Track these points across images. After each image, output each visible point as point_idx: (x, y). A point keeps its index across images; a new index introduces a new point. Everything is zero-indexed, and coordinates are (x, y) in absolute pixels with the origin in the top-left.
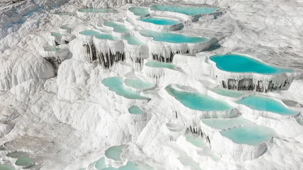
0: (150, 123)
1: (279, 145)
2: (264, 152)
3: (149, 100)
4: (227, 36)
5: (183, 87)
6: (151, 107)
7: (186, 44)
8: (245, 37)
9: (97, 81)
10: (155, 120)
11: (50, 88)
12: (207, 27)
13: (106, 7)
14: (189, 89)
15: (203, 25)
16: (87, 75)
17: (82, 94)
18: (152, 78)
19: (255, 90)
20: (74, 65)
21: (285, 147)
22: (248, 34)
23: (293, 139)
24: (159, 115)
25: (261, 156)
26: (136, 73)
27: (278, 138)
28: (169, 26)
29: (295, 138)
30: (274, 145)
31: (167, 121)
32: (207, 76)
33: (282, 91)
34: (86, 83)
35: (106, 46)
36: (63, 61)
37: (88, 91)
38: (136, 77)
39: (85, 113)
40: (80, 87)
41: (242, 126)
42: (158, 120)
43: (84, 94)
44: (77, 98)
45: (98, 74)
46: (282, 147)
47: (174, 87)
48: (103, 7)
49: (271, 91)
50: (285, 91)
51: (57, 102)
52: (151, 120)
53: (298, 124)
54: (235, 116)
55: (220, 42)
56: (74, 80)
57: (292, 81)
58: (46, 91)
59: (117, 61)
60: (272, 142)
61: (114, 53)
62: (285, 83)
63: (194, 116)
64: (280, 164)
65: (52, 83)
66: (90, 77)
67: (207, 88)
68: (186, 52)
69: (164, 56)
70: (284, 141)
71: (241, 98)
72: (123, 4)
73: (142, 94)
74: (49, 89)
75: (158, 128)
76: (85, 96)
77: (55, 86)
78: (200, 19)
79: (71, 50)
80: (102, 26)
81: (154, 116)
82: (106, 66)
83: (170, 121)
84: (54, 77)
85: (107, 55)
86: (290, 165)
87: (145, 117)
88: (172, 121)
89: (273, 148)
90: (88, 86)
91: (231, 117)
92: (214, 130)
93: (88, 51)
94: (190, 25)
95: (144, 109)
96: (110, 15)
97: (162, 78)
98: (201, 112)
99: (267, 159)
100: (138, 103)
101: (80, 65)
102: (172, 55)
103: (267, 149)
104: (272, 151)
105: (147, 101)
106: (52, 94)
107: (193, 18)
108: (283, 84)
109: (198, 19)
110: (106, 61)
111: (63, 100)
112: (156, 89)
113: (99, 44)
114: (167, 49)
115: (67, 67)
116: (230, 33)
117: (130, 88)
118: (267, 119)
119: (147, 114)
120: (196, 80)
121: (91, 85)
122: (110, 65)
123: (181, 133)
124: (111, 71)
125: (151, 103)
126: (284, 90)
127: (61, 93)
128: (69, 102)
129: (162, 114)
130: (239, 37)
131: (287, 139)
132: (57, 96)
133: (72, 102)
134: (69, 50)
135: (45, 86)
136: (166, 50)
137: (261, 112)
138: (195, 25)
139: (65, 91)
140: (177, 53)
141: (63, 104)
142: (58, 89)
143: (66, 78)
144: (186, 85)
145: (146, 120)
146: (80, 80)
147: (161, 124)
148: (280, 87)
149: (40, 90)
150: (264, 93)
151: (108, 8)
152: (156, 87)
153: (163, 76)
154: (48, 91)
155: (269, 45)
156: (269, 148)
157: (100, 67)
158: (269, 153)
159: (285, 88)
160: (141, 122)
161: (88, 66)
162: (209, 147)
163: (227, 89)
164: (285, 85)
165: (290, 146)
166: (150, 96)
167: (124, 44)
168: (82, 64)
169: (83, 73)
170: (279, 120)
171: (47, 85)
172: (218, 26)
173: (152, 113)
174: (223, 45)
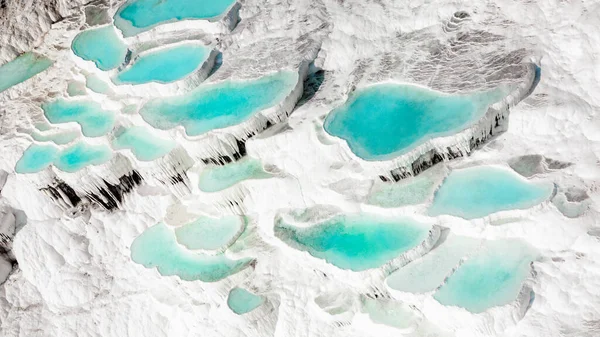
0: (283, 310)
1: (551, 275)
2: (531, 301)
3: (253, 264)
4: (322, 39)
5: (307, 215)
6: (267, 278)
7: (260, 115)
8: (360, 23)
9: (109, 244)
10: (290, 303)
11: (23, 298)
12: (268, 31)
13: (14, 56)
14: (321, 213)
15: (257, 28)
16: (81, 239)
17: (95, 284)
18: (228, 207)
19: (446, 160)
20: (43, 235)
21: (564, 275)
22: (359, 12)
23: (569, 251)
24: (291, 289)
25: (529, 311)
26: (185, 203)
27: (541, 259)
28: (194, 76)
29: (572, 248)
30: (542, 279)
31: (313, 294)
32: (337, 167)
33: (498, 139)
34: (90, 256)
35: (91, 179)
36: (14, 234)
37: (104, 271)
38: (192, 216)
39: (130, 323)
40: (83, 270)
41: (465, 259)
42: (295, 299)
43: (99, 280)
44: (92, 296)
45: (103, 228)
46: (559, 276)
47: (288, 222)
48: (8, 59)
49: (478, 149)
50: (504, 135)
51: (57, 322)
52: (283, 305)
53: (566, 218)
54: (440, 241)
55: (317, 64)
56: (62, 261)
57: (509, 113)
58: (19, 309)
59: (128, 191)
60: (536, 272)
61: (115, 181)
62: (497, 120)
63: (368, 280)
64: (568, 312)
65: (20, 286)
66: (88, 240)
67: (355, 199)
68: (265, 126)
69: (226, 154)
70: (556, 264)
71: (432, 197)
72: (44, 29)
73: (231, 257)
74: (21, 301)
75: (304, 315)
76: (106, 286)
77: (30, 291)
78: (242, 15)
79: (15, 205)
80: (48, 128)
81: (283, 296)
82: (109, 208)
83: (319, 291)
84: (13, 270)
85: (103, 192)
86: (586, 307)
87: (269, 306)
88: (323, 289)
89: (543, 286)
90: (95, 260)
91: (434, 247)
92: (422, 296)
93: (56, 195)
94: (231, 43)
95: (255, 289)
96: (40, 80)
97: (247, 199)
98: (377, 270)
99: (542, 310)
100: (237, 279)
101: (56, 228)
102: (241, 145)
103: (532, 293)
104: (544, 291)
105: (251, 267)
106: (36, 310)
107: (228, 22)
108: (494, 123)
109: (238, 17)
110: (106, 201)
111: (66, 312)
112: (249, 227)
113: (78, 182)
114: (226, 141)
115: (30, 245)
116: (323, 27)
117: (199, 251)
118: (504, 226)
119: (269, 298)
120: (323, 186)
121: (102, 254)
122: (118, 203)
123: (354, 308)
124: (124, 212)
125: (261, 268)
126: (500, 133)
127: (49, 297)
128: (81, 310)
129: (295, 283)
130: (349, 29)
131: (559, 255)
132: (47, 308)
133: (86, 308)
134: (11, 208)
135: (10, 301)
136: (225, 145)
137: (487, 218)
138: (242, 37)
139: (57, 292)
140: (250, 136)
141: (71, 320)
142: (39, 293)
143: (43, 265)
144: (309, 205)
145: (272, 310)
146: (73, 256)
147: (305, 304)
148: (491, 133)
149: (7, 313)
150: (466, 159)
151: (18, 55)
152: (246, 223)
153: (247, 196)
154: (23, 305)
155: (419, 24)
156: (535, 289)
157: (99, 214)
158: (540, 297)
159: (499, 129)
160: (267, 318)
161: (73, 224)
162: (421, 316)
163: (394, 183)
164: (497, 125)
165: (570, 267)
166: (248, 254)
167: (126, 158)
168: (58, 223)
169: (71, 239)
170: (526, 219)
171: (12, 296)
172: (289, 17)
173: (277, 292)
174: (327, 66)
